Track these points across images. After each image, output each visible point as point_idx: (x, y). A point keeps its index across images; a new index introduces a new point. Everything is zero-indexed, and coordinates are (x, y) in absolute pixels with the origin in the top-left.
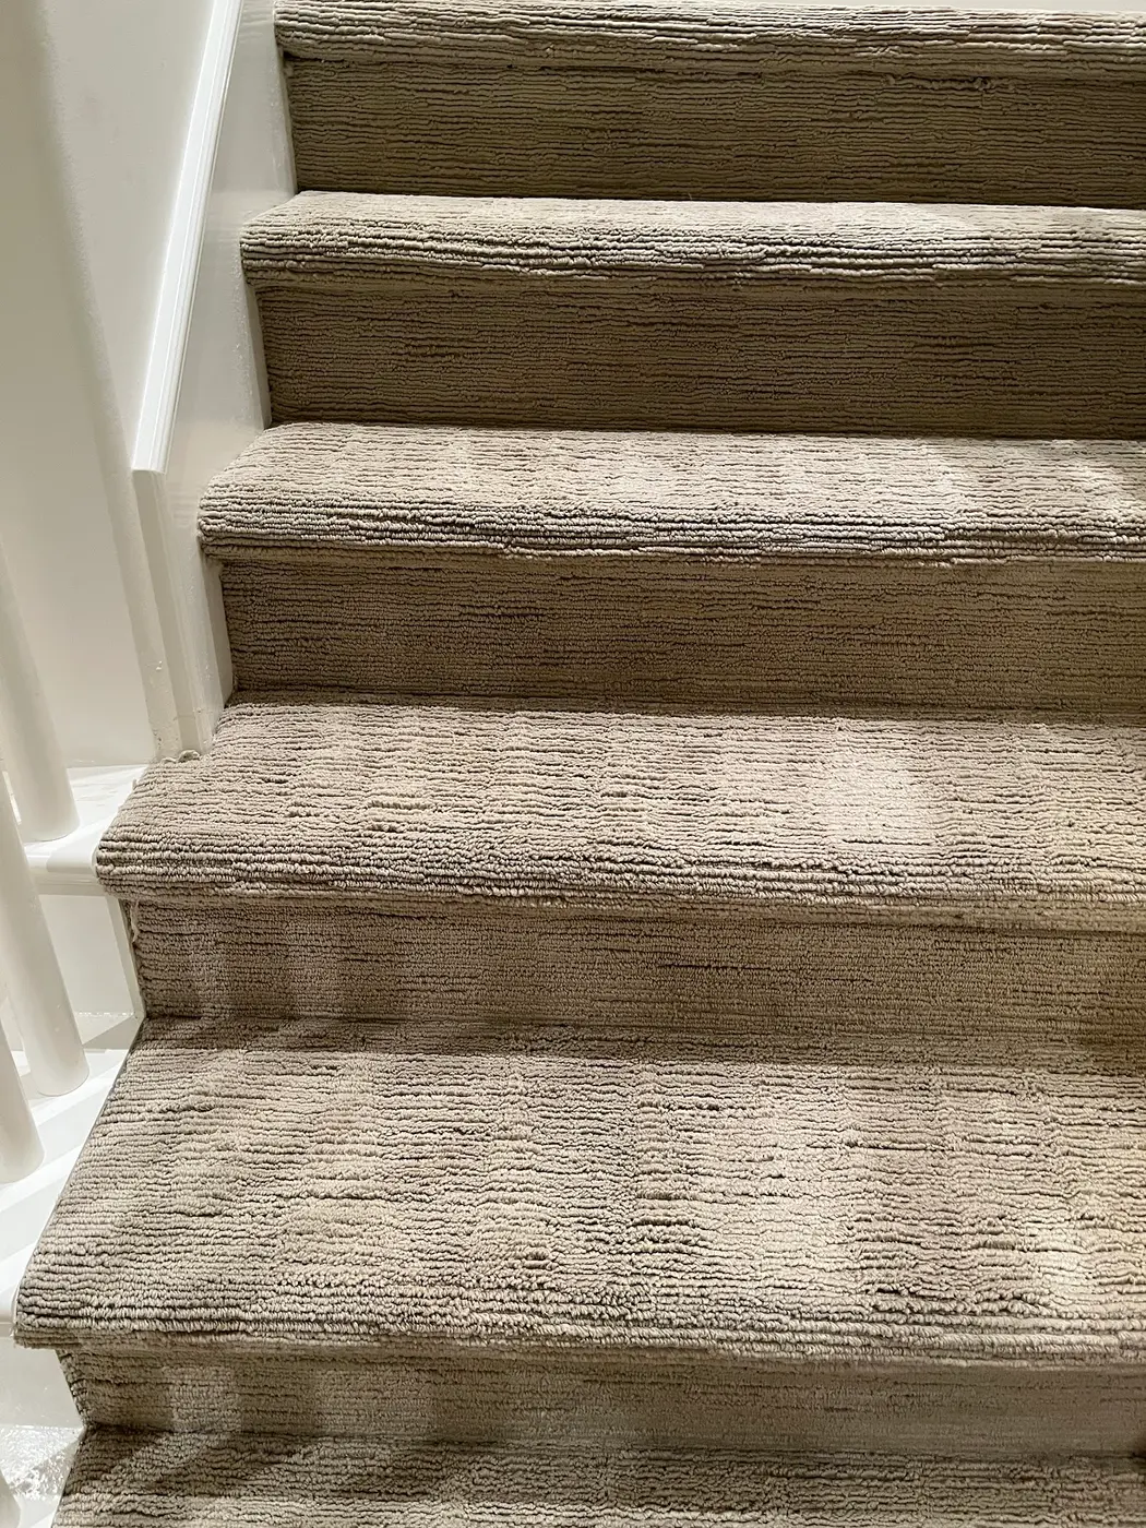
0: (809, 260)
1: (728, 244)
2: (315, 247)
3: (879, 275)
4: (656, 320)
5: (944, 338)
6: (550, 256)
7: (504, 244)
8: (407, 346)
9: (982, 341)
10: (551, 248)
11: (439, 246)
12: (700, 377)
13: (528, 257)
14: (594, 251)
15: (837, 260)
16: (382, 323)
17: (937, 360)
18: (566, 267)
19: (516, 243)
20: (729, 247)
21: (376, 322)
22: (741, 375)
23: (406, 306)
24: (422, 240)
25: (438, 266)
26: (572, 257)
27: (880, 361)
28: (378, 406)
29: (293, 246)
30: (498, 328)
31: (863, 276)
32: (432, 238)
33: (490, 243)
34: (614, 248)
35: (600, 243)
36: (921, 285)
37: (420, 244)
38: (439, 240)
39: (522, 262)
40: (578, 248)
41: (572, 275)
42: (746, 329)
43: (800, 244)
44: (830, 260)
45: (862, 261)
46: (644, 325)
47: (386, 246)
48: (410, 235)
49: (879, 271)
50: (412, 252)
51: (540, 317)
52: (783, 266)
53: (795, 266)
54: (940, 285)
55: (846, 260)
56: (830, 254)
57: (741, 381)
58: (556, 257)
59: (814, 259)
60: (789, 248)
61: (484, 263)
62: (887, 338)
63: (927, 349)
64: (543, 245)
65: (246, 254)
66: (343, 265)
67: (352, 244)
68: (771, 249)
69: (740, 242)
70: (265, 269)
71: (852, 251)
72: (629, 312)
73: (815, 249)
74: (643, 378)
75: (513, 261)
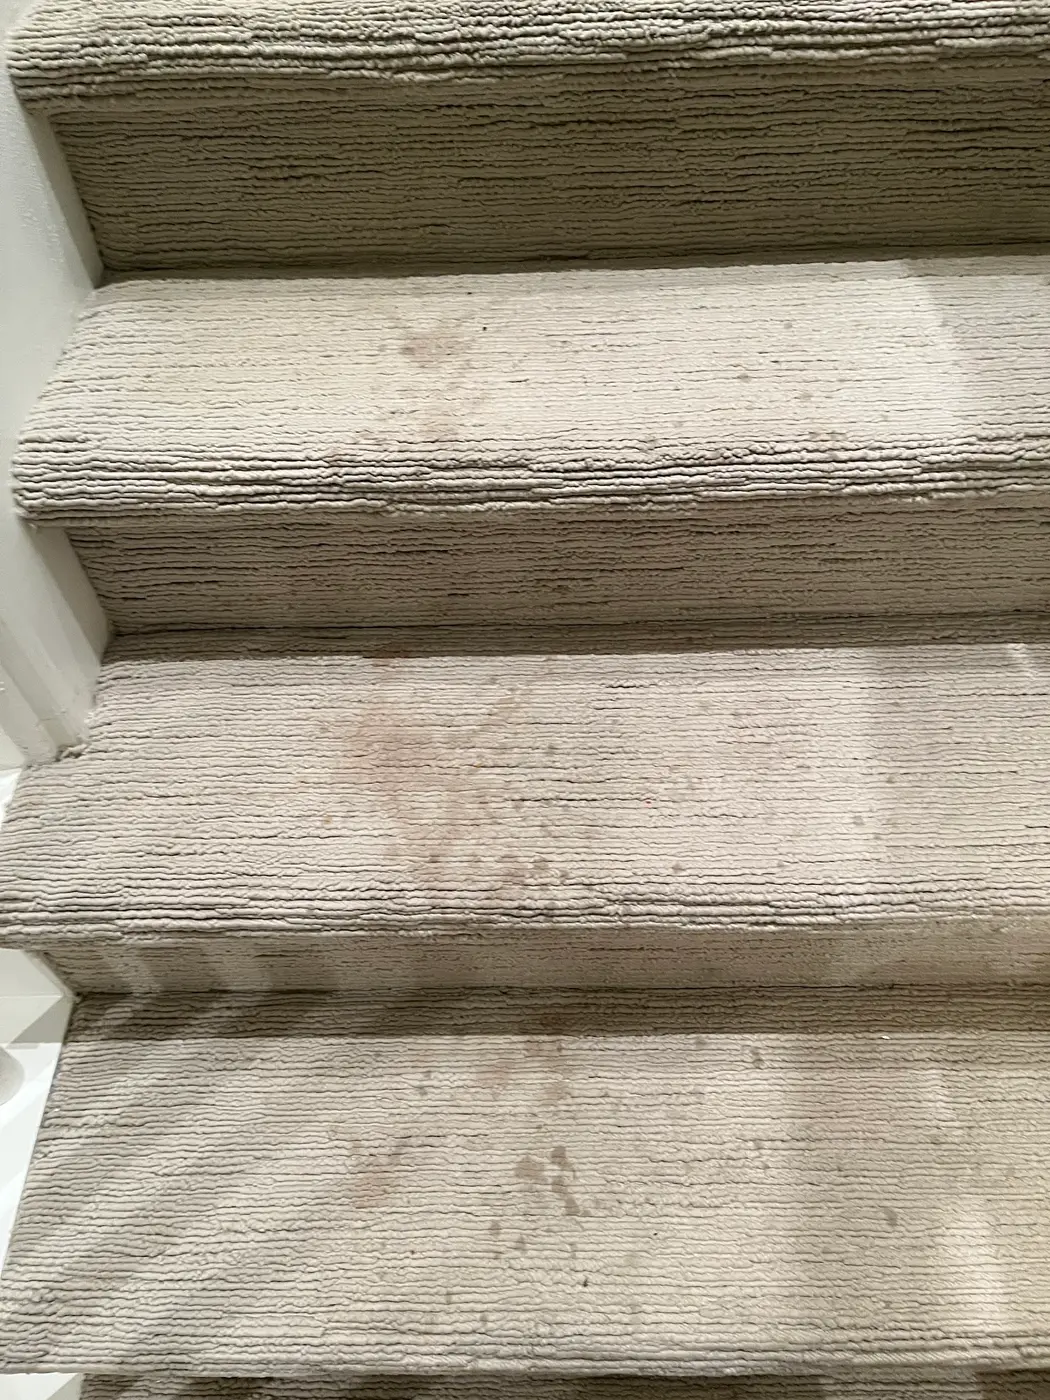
0: (769, 40)
1: (658, 22)
2: (106, 65)
3: (863, 57)
4: (568, 118)
5: (946, 121)
6: (418, 54)
7: (354, 39)
8: (252, 167)
9: (995, 124)
10: (420, 41)
11: (268, 49)
12: (628, 187)
13: (389, 56)
14: (477, 44)
15: (806, 39)
16: (214, 142)
17: (936, 150)
18: (440, 68)
19: (370, 38)
20: (660, 26)
21: (207, 142)
22: (681, 183)
23: (242, 118)
24: (244, 42)
25: (271, 77)
26: (447, 54)
27: (861, 154)
28: (229, 243)
29: (75, 66)
30: (365, 140)
31: (841, 59)
32: (257, 37)
33: (336, 38)
34: (504, 37)
35: (482, 31)
36: (920, 67)
37: (241, 49)
38: (266, 38)
39: (381, 65)
40: (454, 40)
41: (449, 79)
42: (687, 124)
43: (757, 17)
44: (798, 38)
45: (840, 39)
46: (553, 125)
47: (198, 56)
48: (227, 36)
49: (863, 52)
50: (233, 61)
51: (416, 123)
52: (733, 51)
53: (749, 50)
54: (944, 66)
55: (818, 39)
56: (797, 31)
57: (682, 190)
58: (426, 55)
59: (775, 38)
60: (742, 24)
61: (331, 69)
62: (872, 125)
63: (923, 137)
64: (409, 37)
65: (20, 82)
66: (146, 85)
67: (153, 56)
68: (718, 26)
69: (675, 18)
70: (47, 98)
71: (827, 24)
72: (533, 110)
73: (775, 24)
74: (556, 193)
75: (369, 64)
